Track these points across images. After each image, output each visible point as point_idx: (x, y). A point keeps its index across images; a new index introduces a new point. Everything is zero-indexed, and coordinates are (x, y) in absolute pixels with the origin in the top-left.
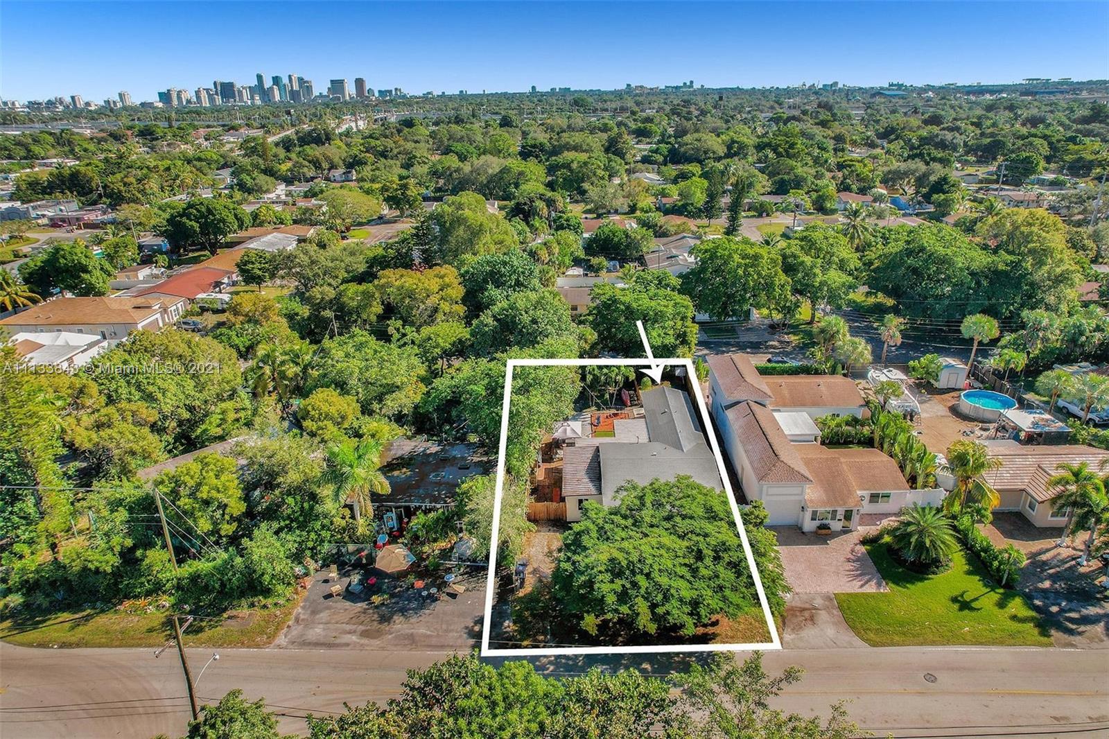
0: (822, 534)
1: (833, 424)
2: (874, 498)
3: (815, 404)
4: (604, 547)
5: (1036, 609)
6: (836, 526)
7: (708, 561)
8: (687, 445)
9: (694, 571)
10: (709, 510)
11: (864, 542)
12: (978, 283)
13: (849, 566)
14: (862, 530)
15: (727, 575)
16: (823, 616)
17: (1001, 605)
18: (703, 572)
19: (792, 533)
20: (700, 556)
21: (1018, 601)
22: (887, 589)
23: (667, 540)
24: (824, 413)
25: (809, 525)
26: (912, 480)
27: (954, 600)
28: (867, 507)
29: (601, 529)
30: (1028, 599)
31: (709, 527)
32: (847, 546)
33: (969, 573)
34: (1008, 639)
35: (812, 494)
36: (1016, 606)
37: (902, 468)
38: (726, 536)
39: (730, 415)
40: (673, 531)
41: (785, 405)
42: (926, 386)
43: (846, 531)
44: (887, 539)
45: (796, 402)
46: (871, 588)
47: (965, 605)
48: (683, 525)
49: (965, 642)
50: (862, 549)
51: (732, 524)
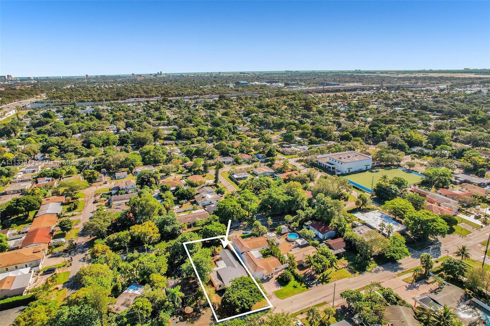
0: (268, 279)
1: (263, 252)
2: (276, 269)
3: (259, 247)
4: (234, 295)
5: (306, 284)
6: (270, 277)
7: (253, 293)
8: (236, 266)
9: (251, 295)
10: (250, 282)
11: (276, 279)
12: (286, 204)
13: (275, 285)
14: (276, 276)
15: (257, 294)
16: (273, 296)
17: (301, 285)
18: (253, 295)
19: (263, 281)
20: (251, 292)
21: (303, 284)
22: (282, 288)
23: (246, 291)
24: (261, 249)
25: (265, 278)
26: (282, 262)
27: (293, 287)
28: (275, 271)
29: (232, 292)
30: (305, 283)
31: (251, 286)
32: (273, 281)
33: (295, 280)
34: (303, 291)
35: (265, 272)
36: (303, 285)
37: (279, 260)
38: (254, 287)
39: (243, 255)
40: (245, 288)
41: (252, 249)
42: (280, 234)
43: (272, 277)
44: (280, 277)
45: (255, 247)
46: (279, 288)
47: (295, 287)
48: (246, 287)
49: (296, 294)
50: (276, 281)
51: (254, 284)
